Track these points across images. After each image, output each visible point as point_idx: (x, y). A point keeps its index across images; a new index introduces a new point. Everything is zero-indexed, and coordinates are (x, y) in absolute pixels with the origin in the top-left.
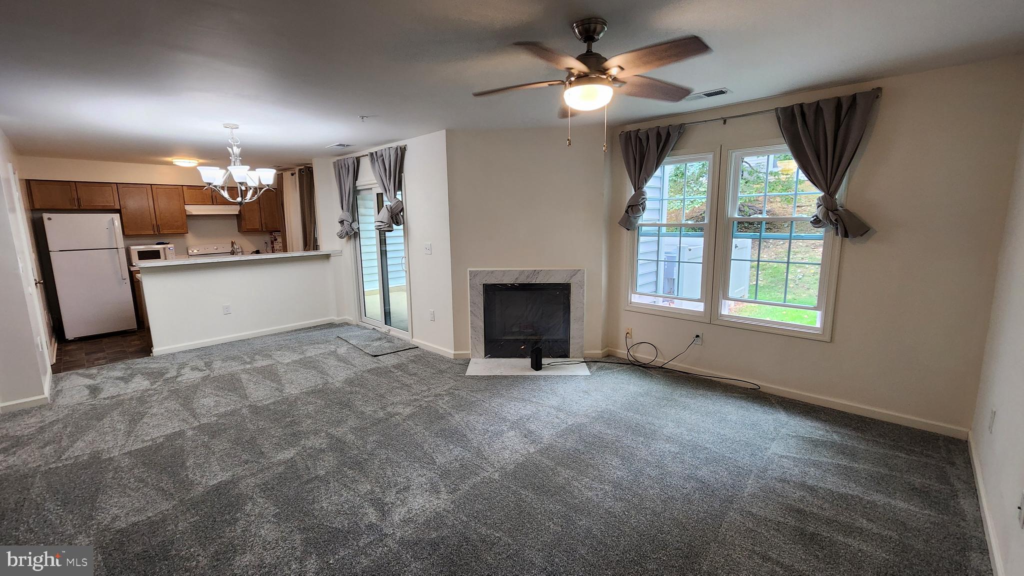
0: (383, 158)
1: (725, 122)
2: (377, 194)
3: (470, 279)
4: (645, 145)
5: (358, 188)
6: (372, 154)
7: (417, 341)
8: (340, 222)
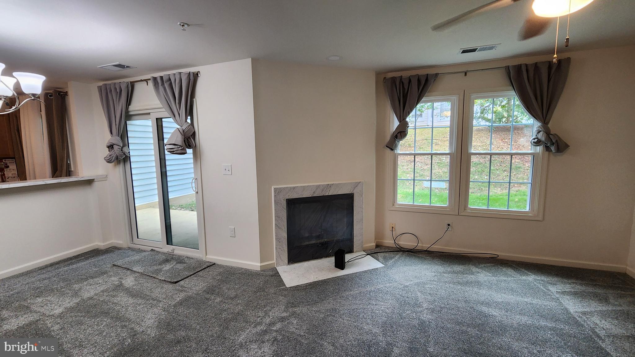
0: (171, 82)
1: (466, 75)
2: (157, 119)
3: (275, 196)
4: (406, 87)
5: (131, 113)
6: (155, 79)
7: (212, 257)
8: (108, 147)
